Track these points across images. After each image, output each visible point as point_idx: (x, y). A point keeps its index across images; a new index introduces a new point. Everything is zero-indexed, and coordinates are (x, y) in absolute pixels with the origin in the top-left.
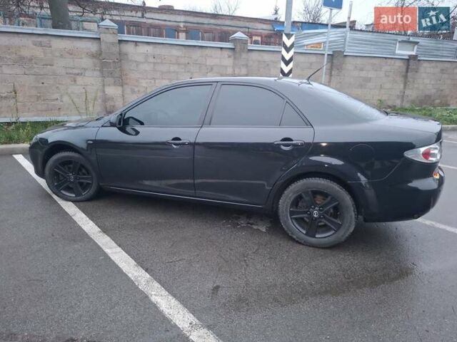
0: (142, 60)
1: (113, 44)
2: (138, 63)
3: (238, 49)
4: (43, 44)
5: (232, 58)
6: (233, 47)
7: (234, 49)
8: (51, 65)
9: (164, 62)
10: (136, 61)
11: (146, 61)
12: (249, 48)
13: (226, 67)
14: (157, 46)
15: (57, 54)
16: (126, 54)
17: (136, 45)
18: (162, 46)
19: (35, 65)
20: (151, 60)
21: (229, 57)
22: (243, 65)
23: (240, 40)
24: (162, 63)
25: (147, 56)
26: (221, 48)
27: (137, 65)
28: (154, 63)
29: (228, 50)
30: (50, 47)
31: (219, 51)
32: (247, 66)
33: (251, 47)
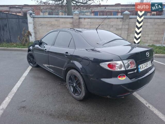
0: (86, 24)
1: (77, 19)
2: (85, 25)
3: (125, 18)
4: (58, 20)
5: (122, 21)
6: (123, 17)
7: (123, 18)
8: (59, 27)
9: (94, 24)
10: (84, 25)
11: (88, 25)
12: (130, 17)
13: (119, 25)
14: (92, 19)
15: (61, 23)
16: (81, 22)
17: (85, 19)
18: (93, 19)
19: (55, 27)
20: (89, 24)
21: (121, 21)
22: (126, 24)
23: (126, 14)
24: (93, 25)
25: (88, 23)
26: (117, 18)
27: (84, 26)
28: (90, 25)
29: (121, 19)
30: (59, 21)
31: (116, 19)
32: (128, 25)
33: (131, 17)
